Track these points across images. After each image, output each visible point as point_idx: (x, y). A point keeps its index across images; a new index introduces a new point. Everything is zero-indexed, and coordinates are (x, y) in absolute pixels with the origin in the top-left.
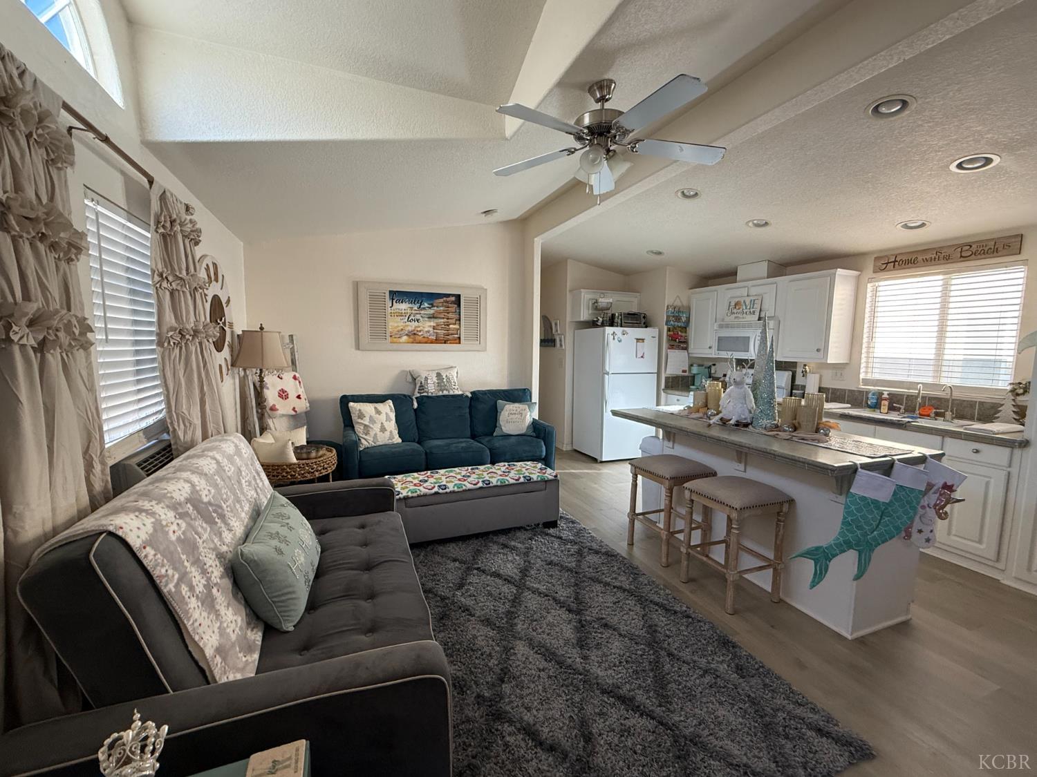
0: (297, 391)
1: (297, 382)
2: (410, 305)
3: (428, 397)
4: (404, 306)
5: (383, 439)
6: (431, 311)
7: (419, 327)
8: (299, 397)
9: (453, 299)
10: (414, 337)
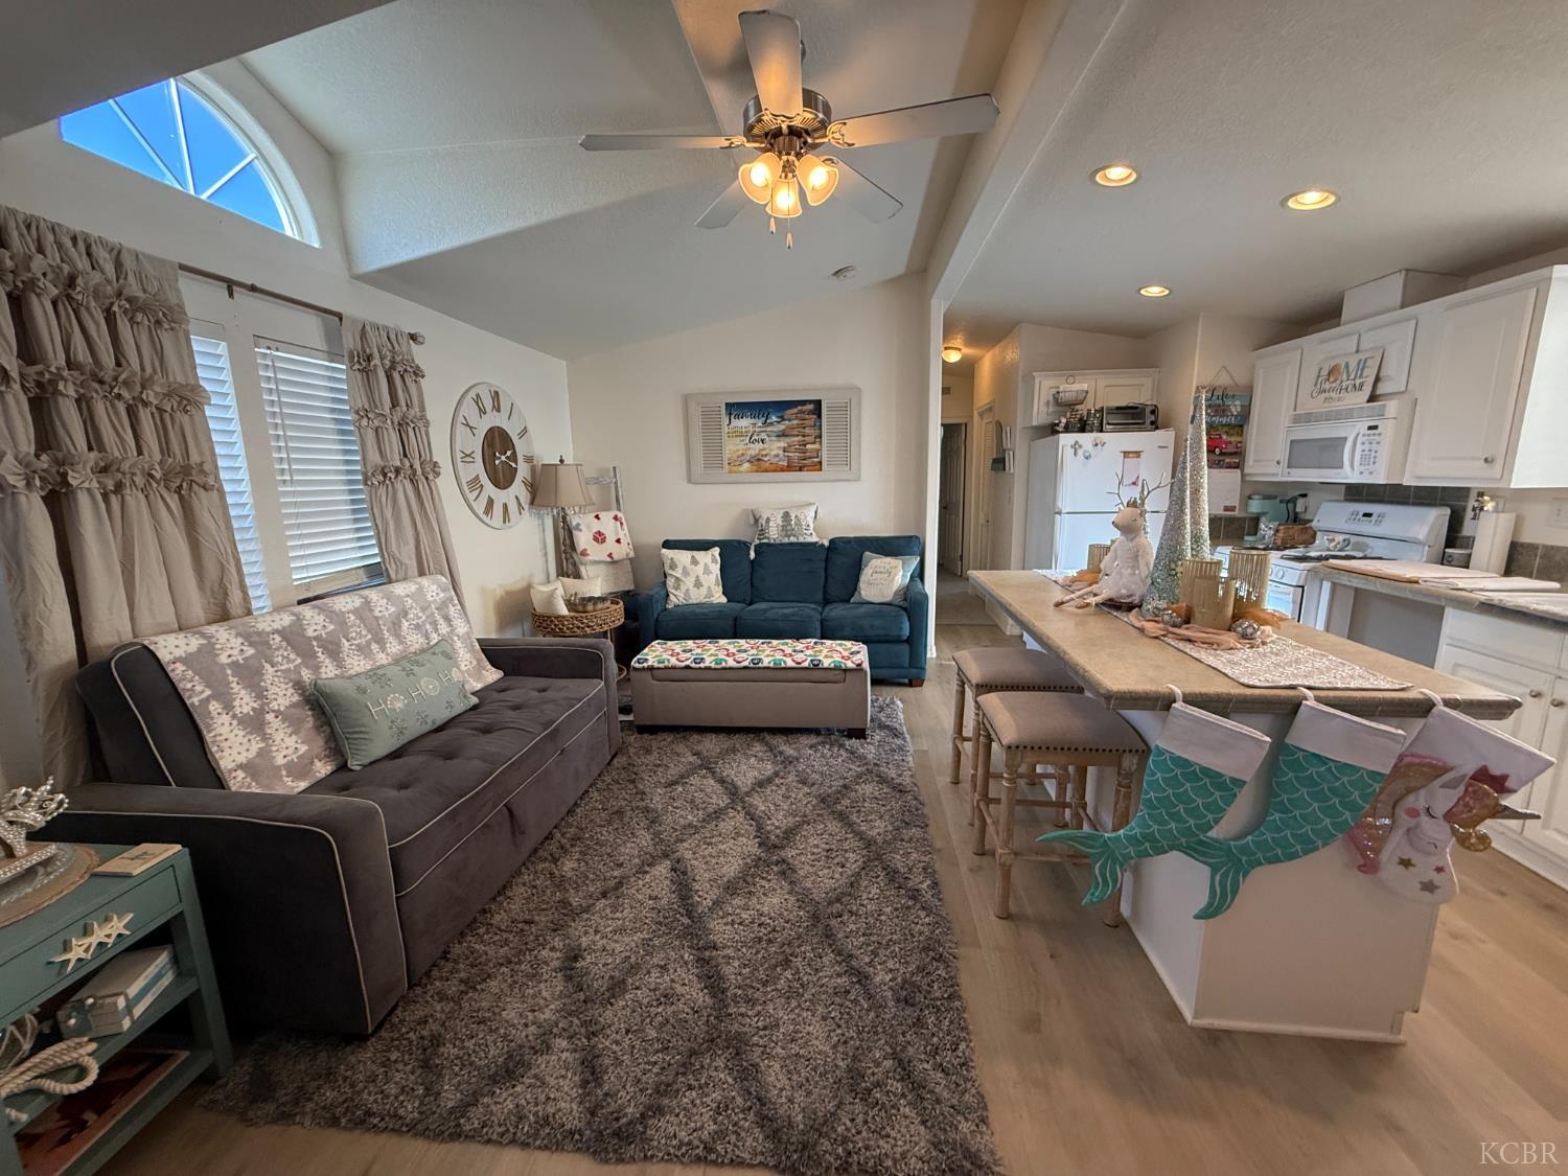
0: (617, 533)
1: (618, 523)
2: (753, 421)
3: (769, 545)
4: (744, 423)
5: (697, 596)
6: (781, 427)
7: (764, 450)
8: (618, 541)
9: (811, 407)
10: (758, 463)
